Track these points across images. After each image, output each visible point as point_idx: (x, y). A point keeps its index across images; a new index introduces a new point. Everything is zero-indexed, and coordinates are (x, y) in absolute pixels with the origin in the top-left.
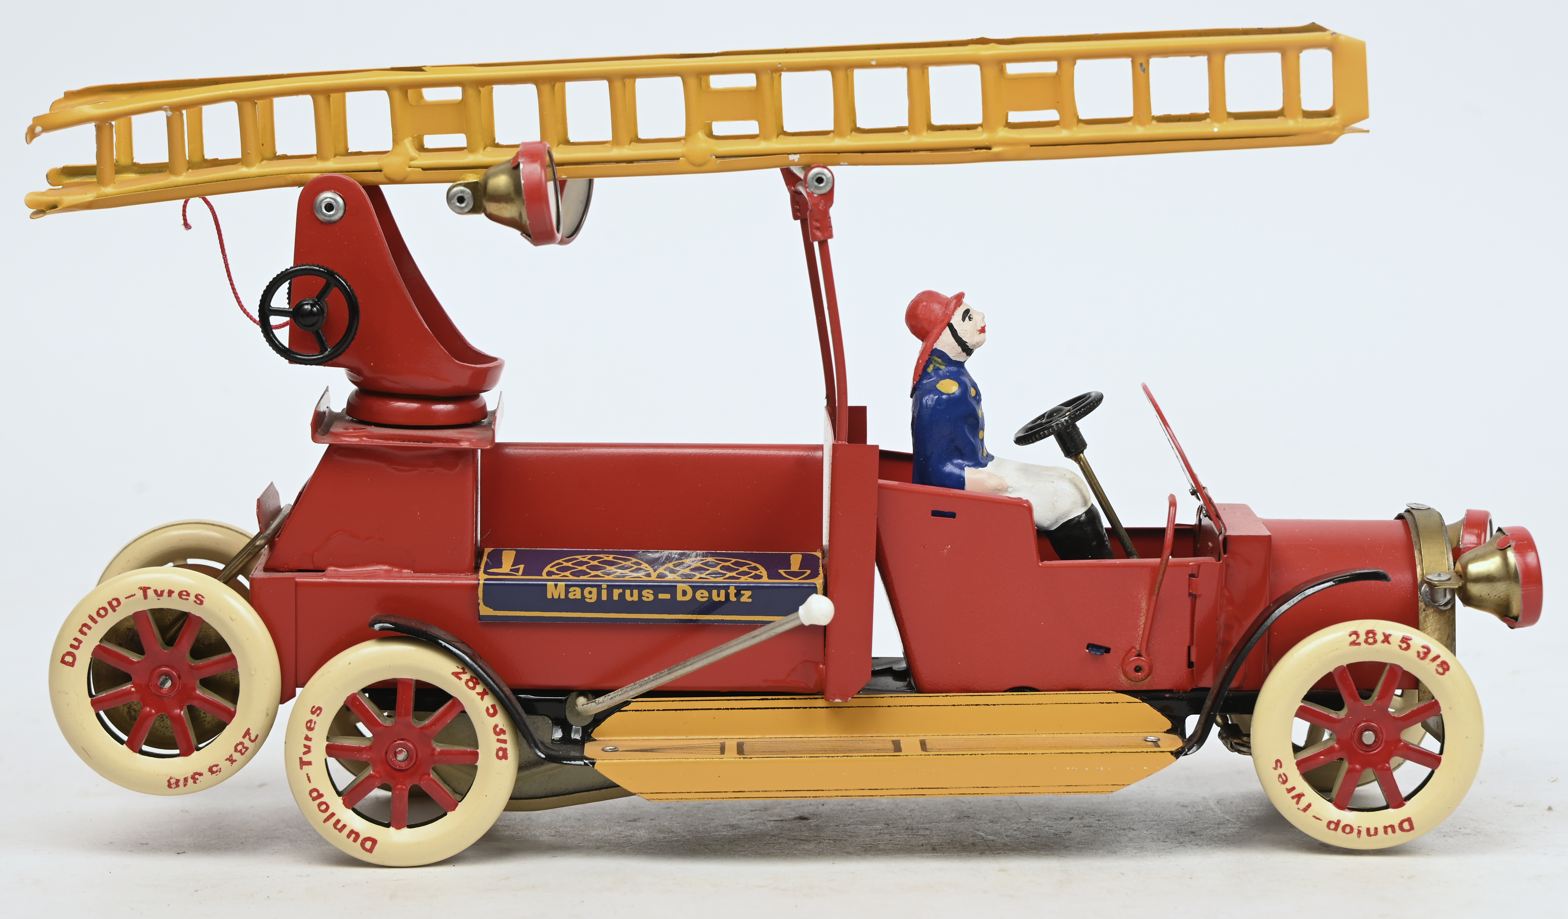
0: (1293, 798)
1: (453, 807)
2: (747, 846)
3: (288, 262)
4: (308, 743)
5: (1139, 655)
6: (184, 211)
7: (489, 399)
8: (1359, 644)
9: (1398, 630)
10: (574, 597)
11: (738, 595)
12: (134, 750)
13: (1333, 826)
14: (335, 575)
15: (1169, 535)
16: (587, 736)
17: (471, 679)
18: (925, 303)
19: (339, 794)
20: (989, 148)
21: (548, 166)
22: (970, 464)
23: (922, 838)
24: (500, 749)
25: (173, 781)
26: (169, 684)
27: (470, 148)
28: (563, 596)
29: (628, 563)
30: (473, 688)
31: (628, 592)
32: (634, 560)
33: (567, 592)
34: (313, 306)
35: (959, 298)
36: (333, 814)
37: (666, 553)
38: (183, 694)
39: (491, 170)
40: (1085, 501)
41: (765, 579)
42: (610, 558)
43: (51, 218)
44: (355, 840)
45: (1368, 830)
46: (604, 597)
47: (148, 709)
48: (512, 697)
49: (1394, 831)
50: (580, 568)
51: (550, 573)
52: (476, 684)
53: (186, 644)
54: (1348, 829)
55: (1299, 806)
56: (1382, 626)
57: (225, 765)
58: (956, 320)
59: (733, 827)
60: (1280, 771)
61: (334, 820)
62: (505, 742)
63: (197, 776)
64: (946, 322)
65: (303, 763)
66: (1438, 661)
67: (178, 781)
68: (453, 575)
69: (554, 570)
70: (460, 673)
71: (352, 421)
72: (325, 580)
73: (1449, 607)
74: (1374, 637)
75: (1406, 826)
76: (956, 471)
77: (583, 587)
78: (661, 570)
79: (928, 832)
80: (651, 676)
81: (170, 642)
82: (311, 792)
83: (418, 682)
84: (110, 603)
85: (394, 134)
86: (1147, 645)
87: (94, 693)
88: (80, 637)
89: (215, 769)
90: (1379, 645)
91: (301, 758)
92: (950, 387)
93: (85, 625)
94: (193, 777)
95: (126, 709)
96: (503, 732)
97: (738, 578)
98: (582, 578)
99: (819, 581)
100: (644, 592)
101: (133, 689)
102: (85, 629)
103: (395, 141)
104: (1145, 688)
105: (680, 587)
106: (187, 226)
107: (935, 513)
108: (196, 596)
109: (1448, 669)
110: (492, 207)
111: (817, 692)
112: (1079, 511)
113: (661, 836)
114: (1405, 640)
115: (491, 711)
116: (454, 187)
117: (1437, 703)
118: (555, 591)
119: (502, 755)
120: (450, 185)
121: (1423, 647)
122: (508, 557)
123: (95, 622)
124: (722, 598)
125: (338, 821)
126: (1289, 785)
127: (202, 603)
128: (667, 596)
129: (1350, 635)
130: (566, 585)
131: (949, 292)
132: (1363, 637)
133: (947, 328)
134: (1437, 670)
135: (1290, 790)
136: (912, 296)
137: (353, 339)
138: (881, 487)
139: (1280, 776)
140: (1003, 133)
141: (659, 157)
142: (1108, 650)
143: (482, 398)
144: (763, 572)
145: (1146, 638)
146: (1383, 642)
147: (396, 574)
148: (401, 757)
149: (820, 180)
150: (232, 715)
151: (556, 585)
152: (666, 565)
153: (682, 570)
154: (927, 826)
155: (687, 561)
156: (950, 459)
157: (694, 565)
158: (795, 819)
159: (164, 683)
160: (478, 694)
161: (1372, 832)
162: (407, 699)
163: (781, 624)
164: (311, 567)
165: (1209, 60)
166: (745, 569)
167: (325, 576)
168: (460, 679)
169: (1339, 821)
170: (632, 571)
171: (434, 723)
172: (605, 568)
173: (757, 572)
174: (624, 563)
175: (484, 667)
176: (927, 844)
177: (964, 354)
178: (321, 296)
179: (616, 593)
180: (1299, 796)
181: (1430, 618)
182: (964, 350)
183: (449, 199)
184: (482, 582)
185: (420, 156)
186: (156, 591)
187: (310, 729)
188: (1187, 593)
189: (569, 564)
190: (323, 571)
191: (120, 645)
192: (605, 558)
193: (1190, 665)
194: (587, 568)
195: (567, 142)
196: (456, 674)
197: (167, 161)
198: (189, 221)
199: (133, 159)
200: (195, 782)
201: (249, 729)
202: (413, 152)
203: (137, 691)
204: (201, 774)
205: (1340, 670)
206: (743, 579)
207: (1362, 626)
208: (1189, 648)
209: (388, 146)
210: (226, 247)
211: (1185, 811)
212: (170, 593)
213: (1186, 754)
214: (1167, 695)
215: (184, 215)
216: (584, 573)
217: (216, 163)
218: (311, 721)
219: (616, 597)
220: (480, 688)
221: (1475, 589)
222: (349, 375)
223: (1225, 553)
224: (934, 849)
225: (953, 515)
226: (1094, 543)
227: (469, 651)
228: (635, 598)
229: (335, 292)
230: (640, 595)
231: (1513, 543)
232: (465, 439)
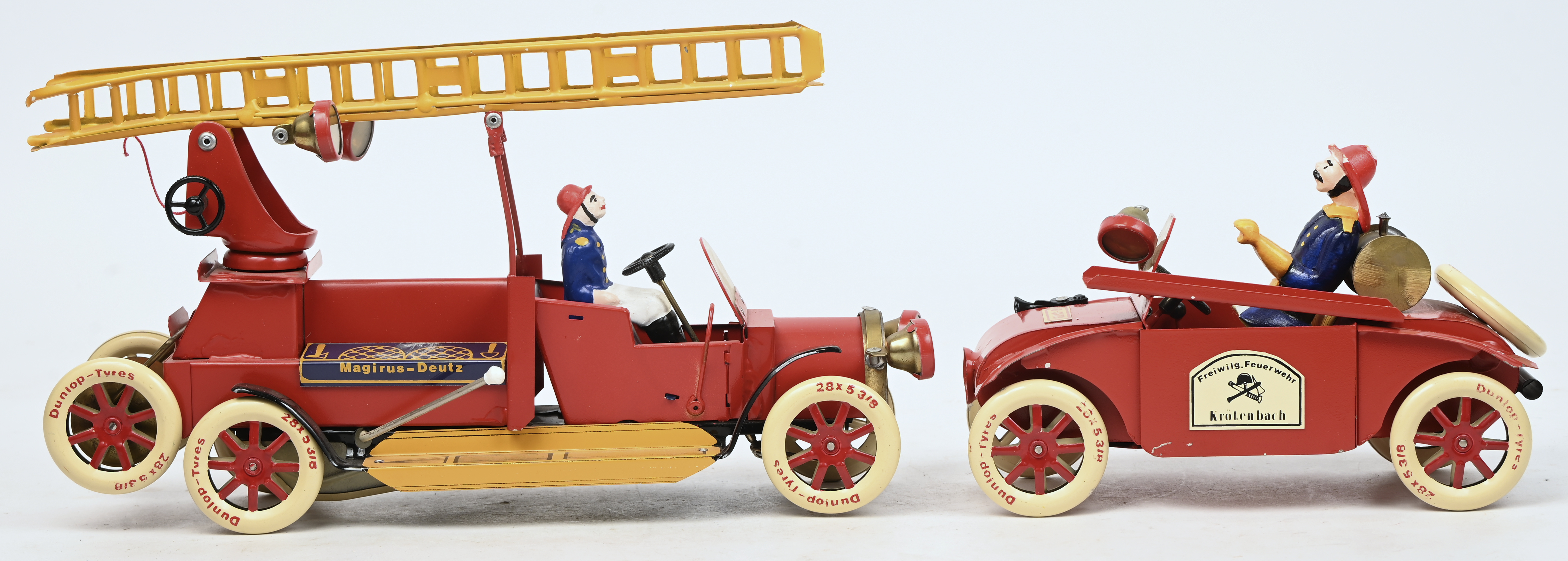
0: (786, 483)
1: (285, 498)
2: (466, 519)
3: (183, 173)
4: (196, 461)
5: (696, 400)
6: (124, 145)
7: (309, 253)
8: (823, 390)
9: (846, 381)
10: (356, 371)
11: (454, 368)
12: (95, 468)
13: (811, 500)
14: (215, 360)
15: (709, 329)
16: (367, 454)
17: (293, 421)
18: (567, 192)
19: (217, 491)
20: (598, 99)
21: (333, 115)
22: (597, 287)
23: (573, 512)
24: (312, 462)
25: (118, 485)
26: (115, 428)
27: (291, 105)
28: (350, 371)
29: (392, 350)
30: (295, 426)
31: (388, 367)
32: (395, 348)
33: (352, 368)
34: (197, 200)
35: (588, 189)
36: (213, 503)
37: (416, 344)
38: (124, 433)
39: (298, 118)
40: (667, 309)
41: (471, 358)
42: (381, 348)
43: (43, 151)
44: (226, 519)
45: (832, 502)
46: (374, 371)
47: (103, 443)
48: (320, 431)
49: (848, 502)
50: (361, 354)
51: (343, 357)
52: (296, 423)
53: (125, 404)
54: (820, 501)
55: (790, 488)
56: (836, 379)
57: (149, 475)
58: (586, 202)
59: (462, 508)
60: (778, 467)
61: (213, 506)
62: (314, 458)
63: (132, 482)
64: (580, 203)
65: (194, 473)
66: (871, 400)
67: (121, 485)
68: (286, 359)
69: (346, 355)
70: (287, 417)
71: (227, 269)
72: (208, 363)
73: (883, 368)
74: (832, 386)
75: (855, 499)
76: (588, 292)
77: (361, 365)
78: (410, 354)
79: (578, 509)
80: (401, 417)
81: (115, 402)
82: (199, 490)
83: (263, 423)
84: (78, 380)
85: (245, 97)
86: (701, 393)
87: (71, 433)
88: (61, 400)
89: (143, 478)
90: (835, 391)
91: (193, 470)
92: (583, 242)
93: (63, 393)
94: (130, 483)
95: (92, 444)
96: (313, 452)
97: (455, 358)
98: (361, 359)
99: (502, 360)
100: (398, 368)
101: (94, 431)
102: (63, 395)
103: (246, 101)
104: (701, 420)
105: (420, 364)
106: (126, 154)
107: (570, 317)
108: (129, 375)
109: (877, 404)
110: (299, 140)
111: (504, 426)
112: (662, 315)
113: (417, 514)
114: (850, 387)
115: (306, 440)
116: (276, 128)
117: (871, 425)
118: (345, 368)
119: (313, 466)
120: (274, 127)
121: (861, 391)
122: (320, 348)
123: (70, 391)
124: (445, 370)
125: (216, 507)
126: (784, 476)
127: (133, 378)
128: (412, 370)
129: (817, 385)
130: (351, 364)
131: (582, 185)
132: (825, 386)
133: (581, 206)
134: (870, 405)
135: (784, 479)
136: (561, 188)
137: (221, 219)
138: (537, 303)
139: (778, 470)
140: (606, 90)
141: (402, 108)
142: (678, 397)
143: (305, 253)
144: (471, 354)
145: (700, 389)
146: (837, 389)
147: (252, 360)
148: (252, 468)
149: (494, 120)
150: (152, 445)
151: (345, 364)
152: (414, 351)
153: (422, 354)
154: (579, 506)
155: (428, 349)
156: (584, 285)
157: (430, 351)
158: (501, 503)
159: (112, 427)
160: (298, 429)
161: (835, 503)
162: (257, 434)
163: (474, 385)
164: (201, 356)
165: (726, 44)
166: (461, 352)
167: (209, 362)
168: (287, 421)
169: (815, 497)
170: (392, 355)
171: (272, 448)
172: (377, 353)
173: (467, 354)
174: (389, 350)
175: (302, 413)
176: (574, 516)
177: (592, 222)
178: (201, 194)
179: (382, 368)
180: (790, 482)
181: (872, 376)
182: (591, 220)
183: (274, 135)
184: (301, 363)
185: (261, 110)
186: (105, 372)
187: (198, 452)
188: (724, 362)
189: (356, 352)
190: (208, 358)
191: (87, 405)
192: (379, 347)
193: (728, 405)
194: (366, 354)
195: (352, 100)
196: (284, 418)
197: (112, 116)
198: (127, 152)
199: (95, 115)
200: (131, 486)
201: (163, 454)
202: (257, 108)
203: (96, 432)
204: (135, 481)
205: (813, 406)
206: (458, 358)
207: (825, 380)
208: (726, 395)
209: (242, 105)
210: (150, 166)
211: (737, 495)
212: (114, 373)
213: (721, 458)
214: (714, 424)
215: (124, 148)
216: (364, 357)
217: (144, 116)
218: (198, 448)
219: (381, 371)
220: (299, 426)
221: (895, 357)
222: (224, 242)
223: (746, 338)
224: (577, 518)
225: (581, 318)
226: (672, 334)
227: (293, 404)
228: (393, 371)
229: (210, 191)
230: (396, 369)
231: (916, 329)
232: (291, 278)
